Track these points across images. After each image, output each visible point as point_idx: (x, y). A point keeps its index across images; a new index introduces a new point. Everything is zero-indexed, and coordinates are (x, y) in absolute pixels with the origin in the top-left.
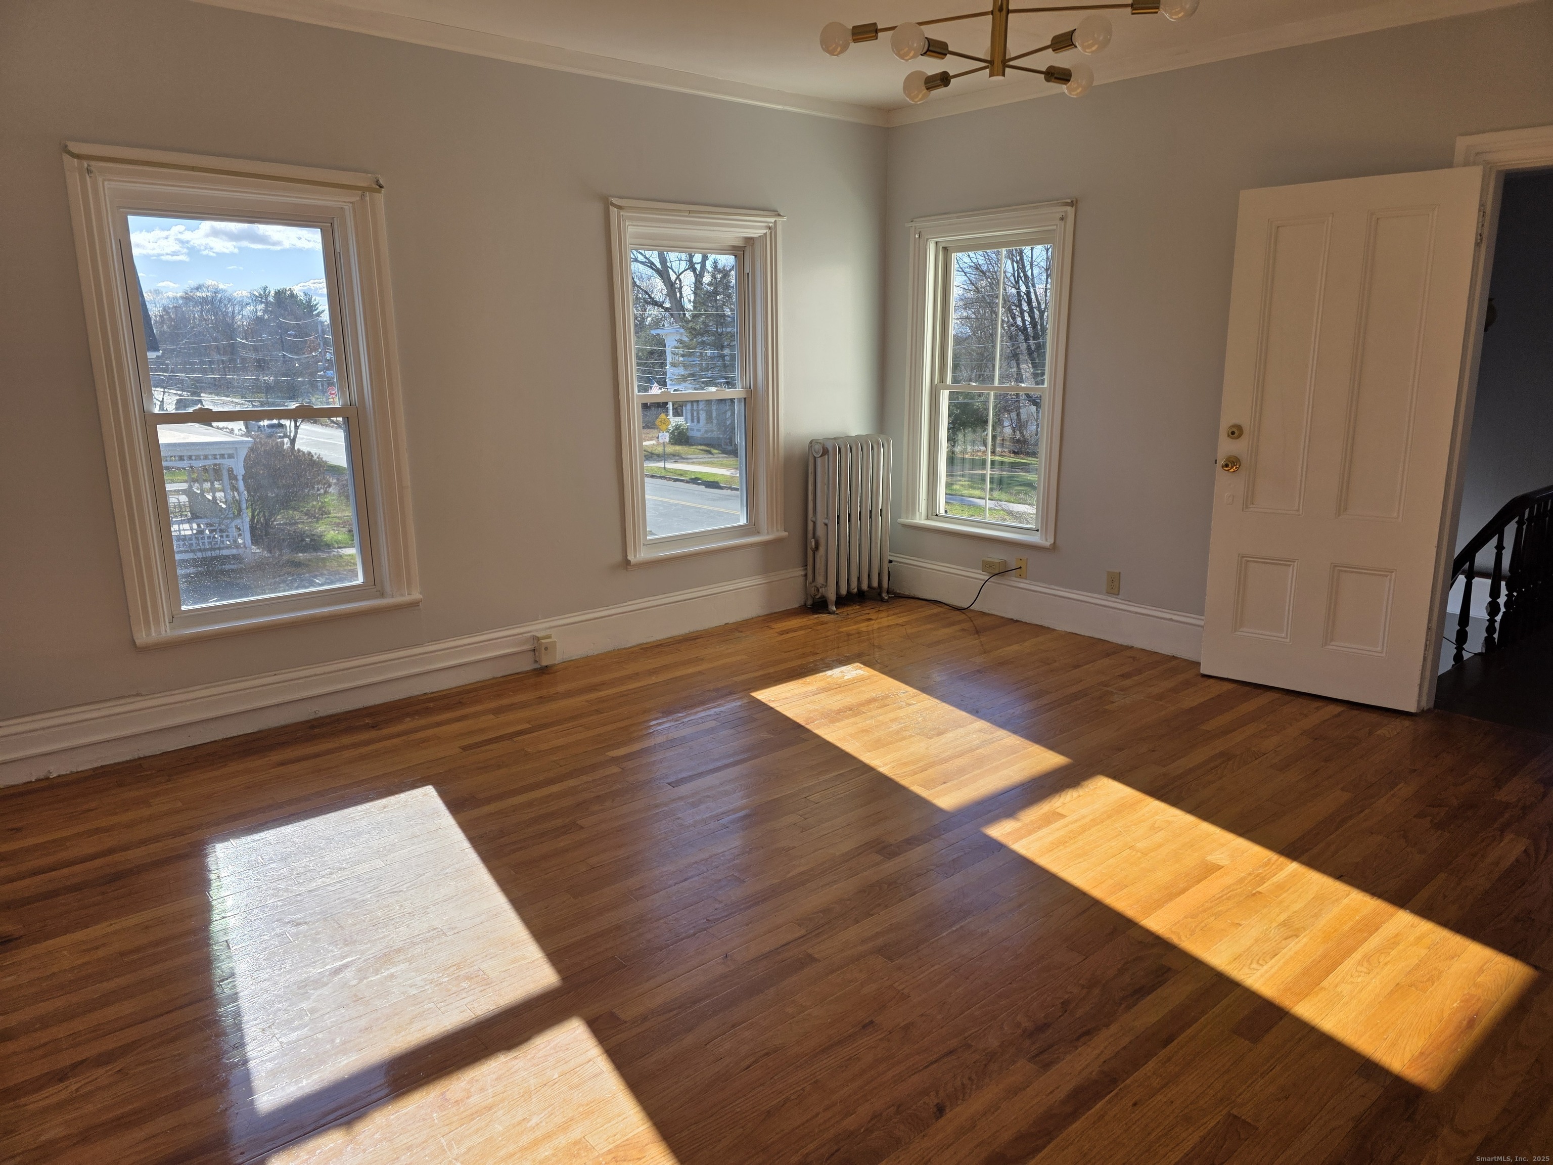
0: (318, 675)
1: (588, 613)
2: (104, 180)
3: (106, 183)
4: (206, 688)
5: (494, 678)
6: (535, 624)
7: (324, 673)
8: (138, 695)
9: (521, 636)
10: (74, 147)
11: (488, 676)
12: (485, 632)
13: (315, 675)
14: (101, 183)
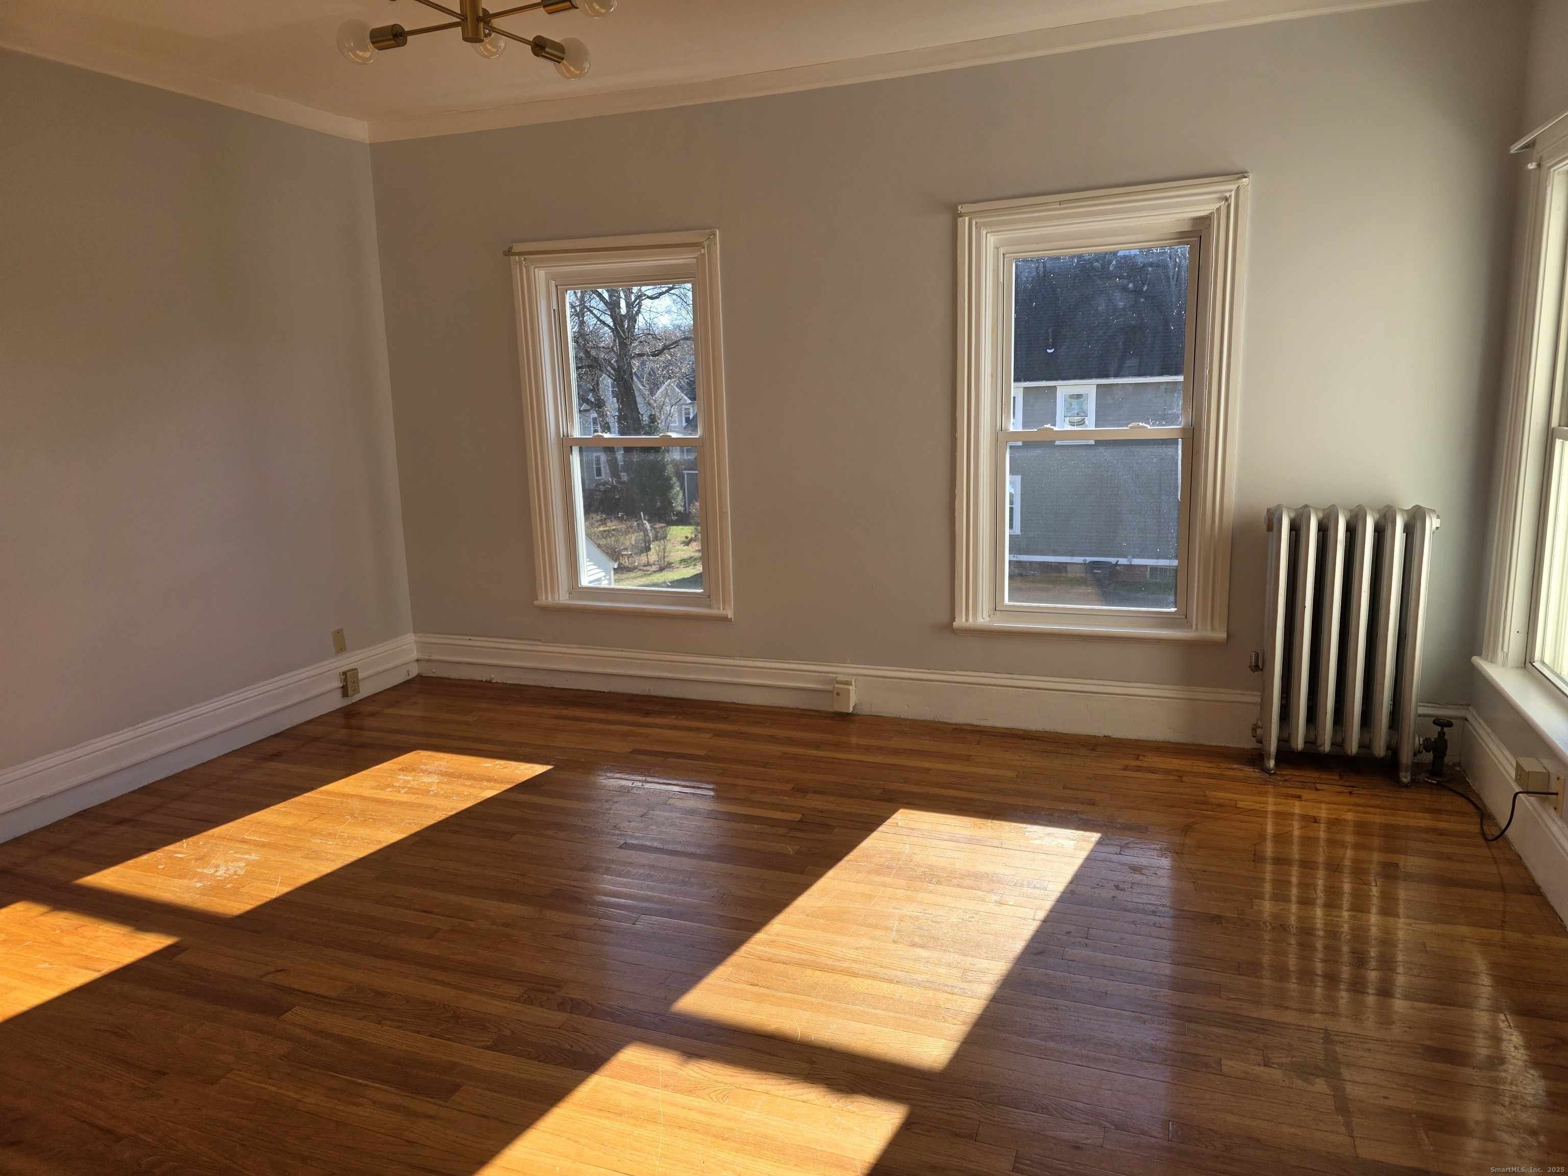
0: (650, 660)
1: (903, 671)
2: (535, 268)
3: (536, 270)
4: (578, 648)
5: (797, 709)
6: (843, 667)
7: (655, 660)
8: (540, 641)
9: (826, 675)
10: (517, 248)
11: (792, 705)
12: (791, 661)
13: (649, 660)
14: (533, 270)
